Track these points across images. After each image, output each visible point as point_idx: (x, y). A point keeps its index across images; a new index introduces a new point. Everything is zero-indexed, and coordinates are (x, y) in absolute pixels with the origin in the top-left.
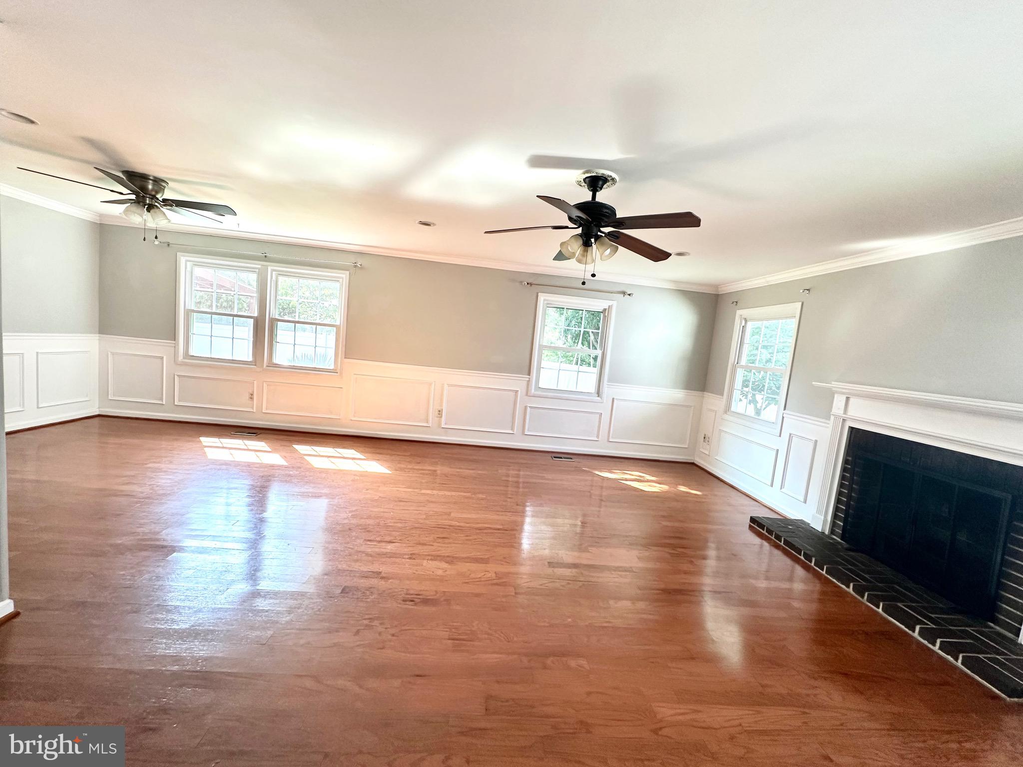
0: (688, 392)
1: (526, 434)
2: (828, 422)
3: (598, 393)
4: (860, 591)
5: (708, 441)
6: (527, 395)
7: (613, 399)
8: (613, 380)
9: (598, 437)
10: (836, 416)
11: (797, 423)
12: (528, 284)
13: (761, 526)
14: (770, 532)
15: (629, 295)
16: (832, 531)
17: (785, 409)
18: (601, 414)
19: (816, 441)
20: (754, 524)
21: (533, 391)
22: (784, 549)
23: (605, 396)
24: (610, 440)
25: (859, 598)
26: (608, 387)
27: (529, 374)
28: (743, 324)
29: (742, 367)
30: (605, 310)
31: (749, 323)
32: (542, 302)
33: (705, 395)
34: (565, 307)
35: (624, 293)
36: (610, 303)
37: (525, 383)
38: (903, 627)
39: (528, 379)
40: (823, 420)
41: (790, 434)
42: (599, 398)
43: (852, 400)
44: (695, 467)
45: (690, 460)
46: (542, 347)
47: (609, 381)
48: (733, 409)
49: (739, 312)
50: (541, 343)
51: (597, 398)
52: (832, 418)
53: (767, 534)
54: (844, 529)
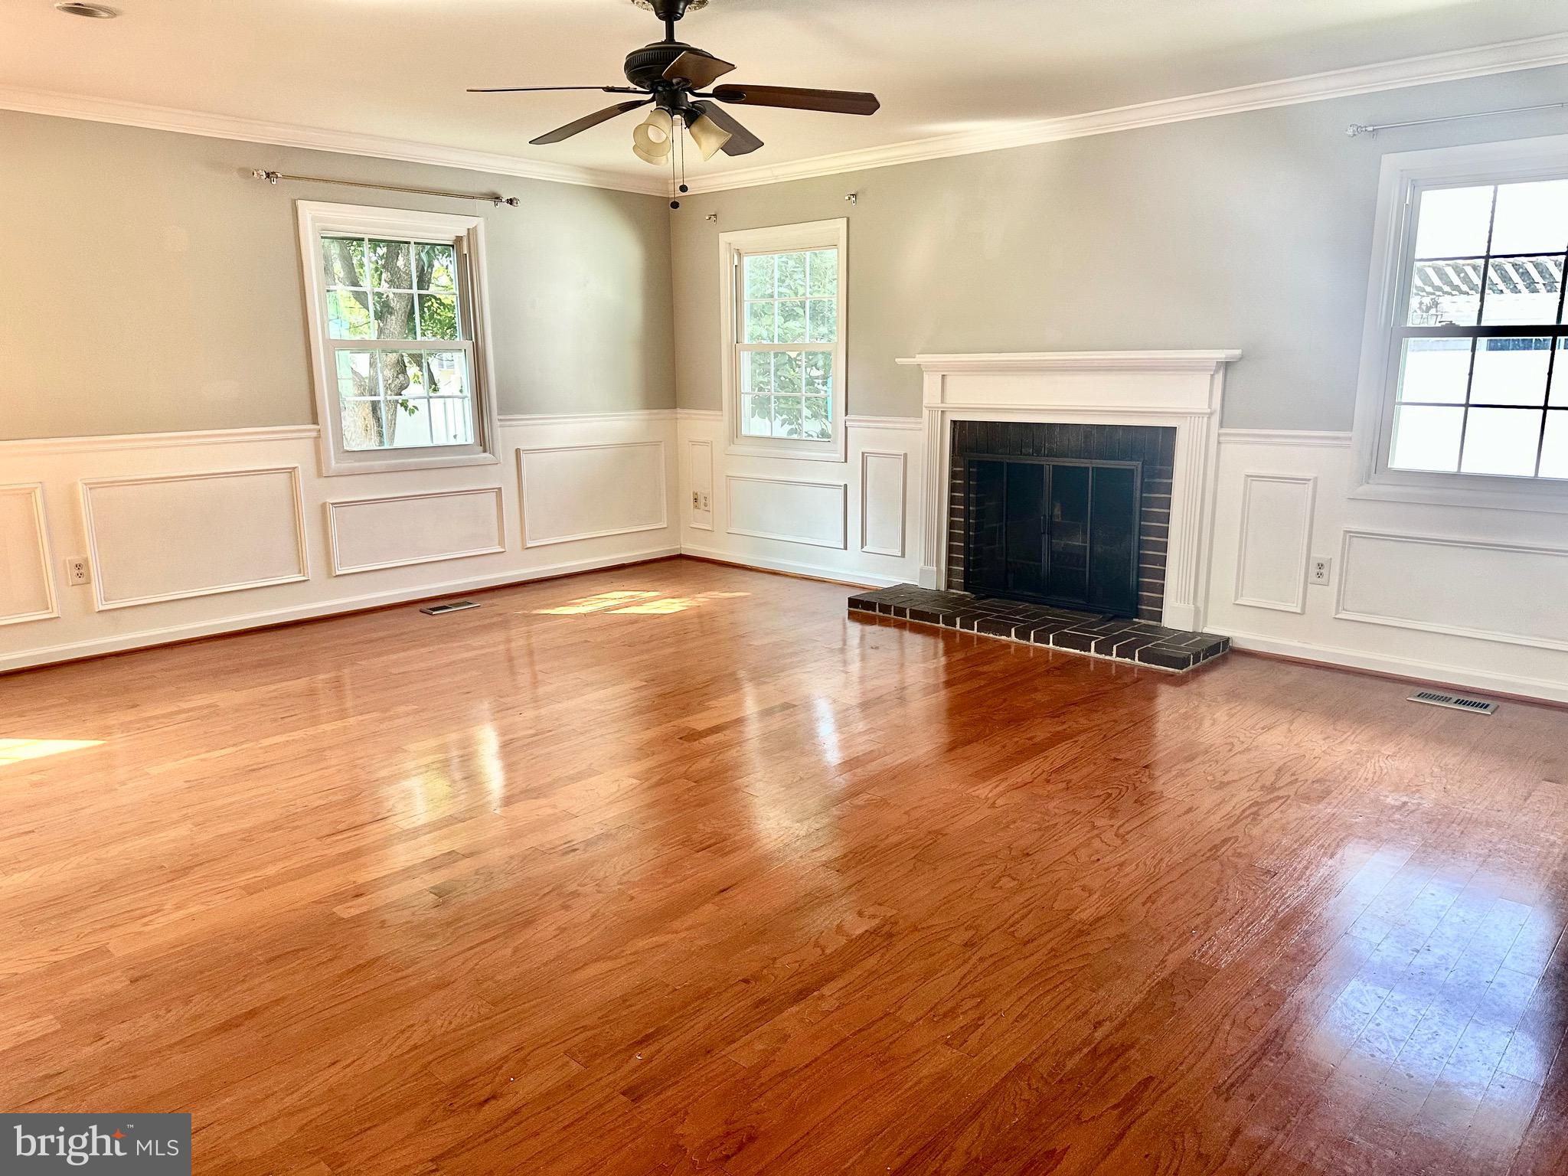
0: (650, 414)
1: (338, 573)
2: (919, 420)
3: (483, 441)
4: (1023, 634)
5: (706, 505)
6: (320, 475)
7: (518, 451)
8: (510, 407)
9: (501, 543)
10: (930, 409)
11: (865, 434)
12: (268, 175)
13: (869, 606)
14: (885, 608)
15: (511, 201)
16: (949, 585)
17: (846, 414)
18: (500, 489)
19: (905, 455)
20: (858, 608)
21: (333, 464)
22: (912, 624)
23: (499, 446)
24: (529, 545)
25: (1024, 642)
26: (501, 426)
27: (315, 421)
28: (736, 263)
29: (748, 348)
30: (459, 239)
31: (746, 260)
32: (309, 224)
33: (679, 416)
34: (366, 237)
35: (496, 198)
36: (471, 222)
37: (308, 446)
38: (1078, 651)
39: (314, 434)
40: (912, 420)
41: (863, 453)
42: (486, 455)
43: (948, 380)
44: (685, 562)
45: (674, 550)
46: (335, 346)
47: (501, 411)
48: (745, 431)
49: (725, 238)
50: (326, 337)
51: (485, 455)
52: (925, 412)
53: (881, 614)
54: (967, 575)
